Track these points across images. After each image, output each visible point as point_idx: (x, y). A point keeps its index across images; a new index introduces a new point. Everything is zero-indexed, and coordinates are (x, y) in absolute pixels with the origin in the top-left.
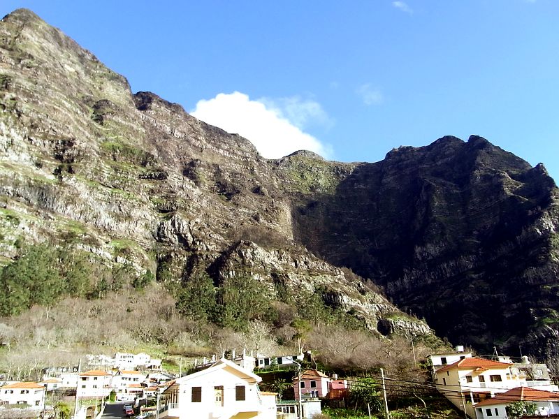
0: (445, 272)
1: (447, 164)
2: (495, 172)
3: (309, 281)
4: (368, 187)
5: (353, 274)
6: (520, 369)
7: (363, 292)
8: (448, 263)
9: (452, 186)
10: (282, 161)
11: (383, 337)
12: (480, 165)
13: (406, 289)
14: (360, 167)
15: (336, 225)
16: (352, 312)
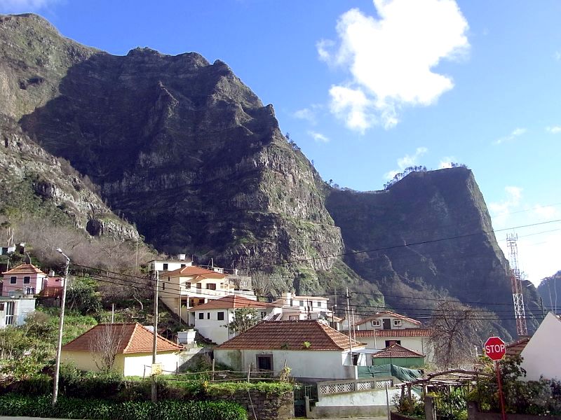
0: (165, 182)
1: (188, 79)
2: (231, 101)
3: (19, 165)
4: (103, 79)
5: (71, 167)
6: (230, 280)
7: (78, 188)
8: (168, 174)
9: (189, 102)
10: (7, 19)
11: (91, 237)
12: (219, 90)
13: (123, 193)
14: (97, 55)
15: (61, 110)
16: (62, 207)
